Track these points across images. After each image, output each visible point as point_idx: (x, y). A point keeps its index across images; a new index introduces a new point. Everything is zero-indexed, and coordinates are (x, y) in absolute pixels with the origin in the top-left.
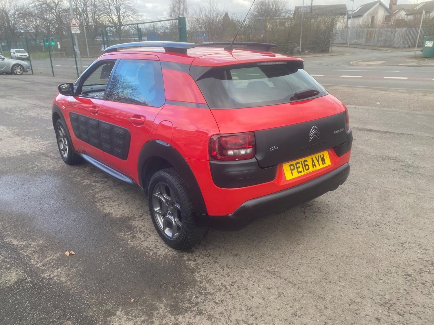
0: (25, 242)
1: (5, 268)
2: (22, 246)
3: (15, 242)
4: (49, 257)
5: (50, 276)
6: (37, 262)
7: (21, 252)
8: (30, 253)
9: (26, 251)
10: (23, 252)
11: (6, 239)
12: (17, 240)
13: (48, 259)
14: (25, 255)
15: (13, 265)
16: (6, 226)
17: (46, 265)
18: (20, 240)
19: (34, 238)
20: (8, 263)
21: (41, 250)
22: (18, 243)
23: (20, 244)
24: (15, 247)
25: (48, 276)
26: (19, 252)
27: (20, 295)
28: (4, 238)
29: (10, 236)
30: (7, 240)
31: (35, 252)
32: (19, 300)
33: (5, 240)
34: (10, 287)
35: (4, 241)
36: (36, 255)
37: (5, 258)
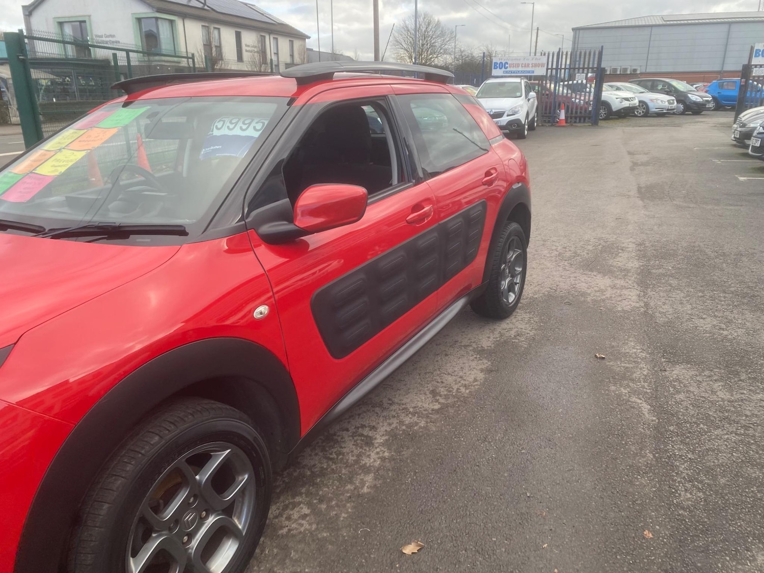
0: (633, 400)
1: (680, 382)
2: (641, 396)
3: (645, 407)
4: (624, 367)
5: (641, 352)
6: (641, 369)
7: (648, 391)
8: (640, 382)
9: (641, 387)
10: (646, 389)
11: (653, 421)
12: (640, 408)
13: (627, 365)
14: (646, 384)
15: (671, 381)
16: (636, 449)
17: (634, 362)
18: (636, 406)
19: (615, 399)
20: (674, 387)
21: (624, 378)
22: (643, 405)
23: (641, 401)
24: (650, 401)
25: (643, 353)
26: (651, 393)
27: (683, 353)
28: (654, 425)
29: (645, 421)
30: (654, 418)
31: (632, 380)
32: (686, 350)
33: (657, 421)
34: (688, 363)
35: (659, 420)
36: (635, 376)
37: (674, 395)
